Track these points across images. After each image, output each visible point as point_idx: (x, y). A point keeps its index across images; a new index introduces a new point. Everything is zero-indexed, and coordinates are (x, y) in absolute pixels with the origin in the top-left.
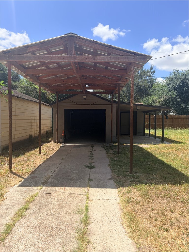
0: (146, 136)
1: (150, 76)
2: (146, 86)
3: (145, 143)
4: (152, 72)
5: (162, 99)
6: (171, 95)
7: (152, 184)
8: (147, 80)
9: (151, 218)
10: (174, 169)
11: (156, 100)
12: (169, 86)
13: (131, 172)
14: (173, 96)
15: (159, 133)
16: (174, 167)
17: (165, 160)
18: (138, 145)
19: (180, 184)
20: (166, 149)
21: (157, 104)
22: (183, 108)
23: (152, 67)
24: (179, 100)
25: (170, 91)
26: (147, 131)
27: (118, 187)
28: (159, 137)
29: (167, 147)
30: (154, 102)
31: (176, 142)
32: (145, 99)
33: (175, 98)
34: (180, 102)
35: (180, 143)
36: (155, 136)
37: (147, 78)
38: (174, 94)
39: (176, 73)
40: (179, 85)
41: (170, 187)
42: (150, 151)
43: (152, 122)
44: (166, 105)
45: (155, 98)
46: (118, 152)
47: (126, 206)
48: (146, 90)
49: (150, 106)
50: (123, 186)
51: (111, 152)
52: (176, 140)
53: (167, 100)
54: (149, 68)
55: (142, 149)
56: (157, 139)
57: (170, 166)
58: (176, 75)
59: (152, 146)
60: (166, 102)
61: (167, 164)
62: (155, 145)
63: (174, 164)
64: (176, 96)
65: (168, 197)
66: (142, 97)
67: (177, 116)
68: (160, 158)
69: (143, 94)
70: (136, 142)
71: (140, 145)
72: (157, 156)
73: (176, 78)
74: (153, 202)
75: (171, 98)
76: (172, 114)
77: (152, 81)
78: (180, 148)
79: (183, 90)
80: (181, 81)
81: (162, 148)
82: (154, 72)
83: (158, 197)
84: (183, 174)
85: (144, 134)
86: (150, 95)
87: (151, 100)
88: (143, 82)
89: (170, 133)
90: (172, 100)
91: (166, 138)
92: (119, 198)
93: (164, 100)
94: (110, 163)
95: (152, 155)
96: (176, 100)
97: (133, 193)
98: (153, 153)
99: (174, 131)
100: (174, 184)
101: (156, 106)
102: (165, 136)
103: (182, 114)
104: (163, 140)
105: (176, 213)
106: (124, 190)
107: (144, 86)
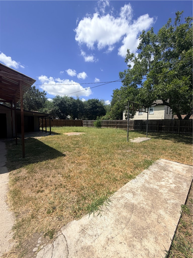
0: (41, 132)
1: (43, 96)
2: (41, 102)
3: (39, 136)
4: (44, 94)
5: (51, 110)
6: (55, 108)
7: (37, 162)
8: (42, 98)
9: (33, 186)
10: (55, 149)
11: (47, 111)
12: (54, 103)
13: (24, 157)
14: (57, 109)
15: (48, 129)
16: (54, 148)
17: (49, 145)
18: (34, 138)
19: (56, 158)
20: (52, 138)
21: (48, 113)
22: (62, 116)
23: (44, 91)
24: (60, 111)
25: (55, 106)
26: (41, 129)
27: (9, 171)
28: (48, 132)
29: (52, 137)
30: (46, 111)
31: (57, 134)
32: (40, 110)
33: (58, 110)
34: (61, 113)
35: (60, 134)
36: (46, 131)
37: (42, 97)
38: (57, 108)
39: (58, 97)
40: (60, 103)
41: (50, 161)
42: (41, 141)
43: (44, 123)
44: (53, 113)
45: (47, 109)
46: (17, 144)
47: (13, 185)
48: (41, 104)
49: (43, 113)
50: (14, 169)
51: (11, 144)
52: (58, 133)
53: (54, 111)
54: (43, 92)
55: (36, 140)
56: (47, 133)
57: (52, 148)
58: (58, 98)
59: (44, 137)
60: (53, 112)
61: (51, 147)
62: (45, 137)
63: (54, 147)
64: (59, 109)
65: (47, 168)
66: (38, 108)
67: (59, 120)
68: (47, 144)
69: (39, 106)
70: (33, 136)
71: (35, 138)
72: (45, 143)
73: (58, 99)
74: (37, 174)
75: (56, 110)
76: (56, 119)
77: (45, 100)
78: (59, 137)
79: (62, 106)
80: (61, 102)
81: (49, 138)
82: (46, 94)
83: (41, 170)
84: (59, 152)
85: (39, 130)
86: (44, 107)
87: (44, 110)
88: (39, 99)
89: (55, 129)
90: (56, 111)
91: (52, 132)
92: (8, 180)
93: (52, 111)
94: (6, 154)
95: (42, 143)
96: (59, 111)
97: (22, 172)
98: (43, 142)
99: (57, 128)
100: (52, 159)
101: (47, 114)
102: (51, 131)
103: (62, 119)
104: (51, 133)
105: (51, 177)
106: (15, 172)
107: (40, 102)
